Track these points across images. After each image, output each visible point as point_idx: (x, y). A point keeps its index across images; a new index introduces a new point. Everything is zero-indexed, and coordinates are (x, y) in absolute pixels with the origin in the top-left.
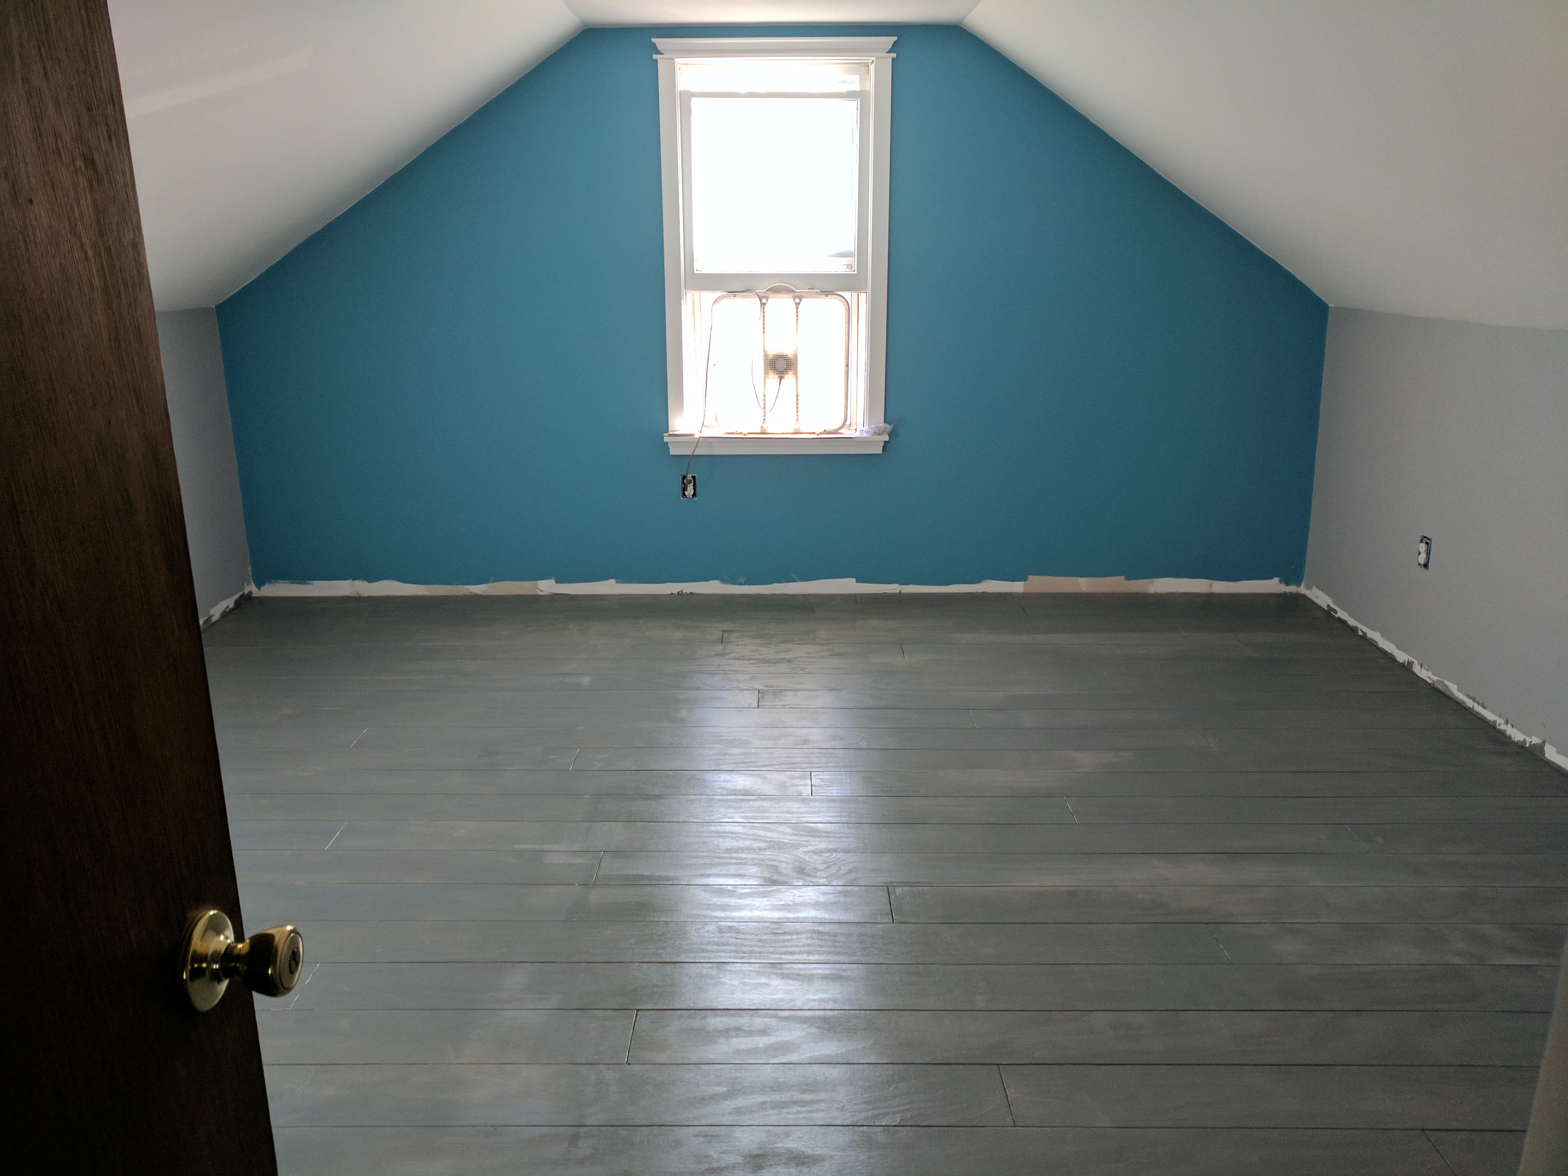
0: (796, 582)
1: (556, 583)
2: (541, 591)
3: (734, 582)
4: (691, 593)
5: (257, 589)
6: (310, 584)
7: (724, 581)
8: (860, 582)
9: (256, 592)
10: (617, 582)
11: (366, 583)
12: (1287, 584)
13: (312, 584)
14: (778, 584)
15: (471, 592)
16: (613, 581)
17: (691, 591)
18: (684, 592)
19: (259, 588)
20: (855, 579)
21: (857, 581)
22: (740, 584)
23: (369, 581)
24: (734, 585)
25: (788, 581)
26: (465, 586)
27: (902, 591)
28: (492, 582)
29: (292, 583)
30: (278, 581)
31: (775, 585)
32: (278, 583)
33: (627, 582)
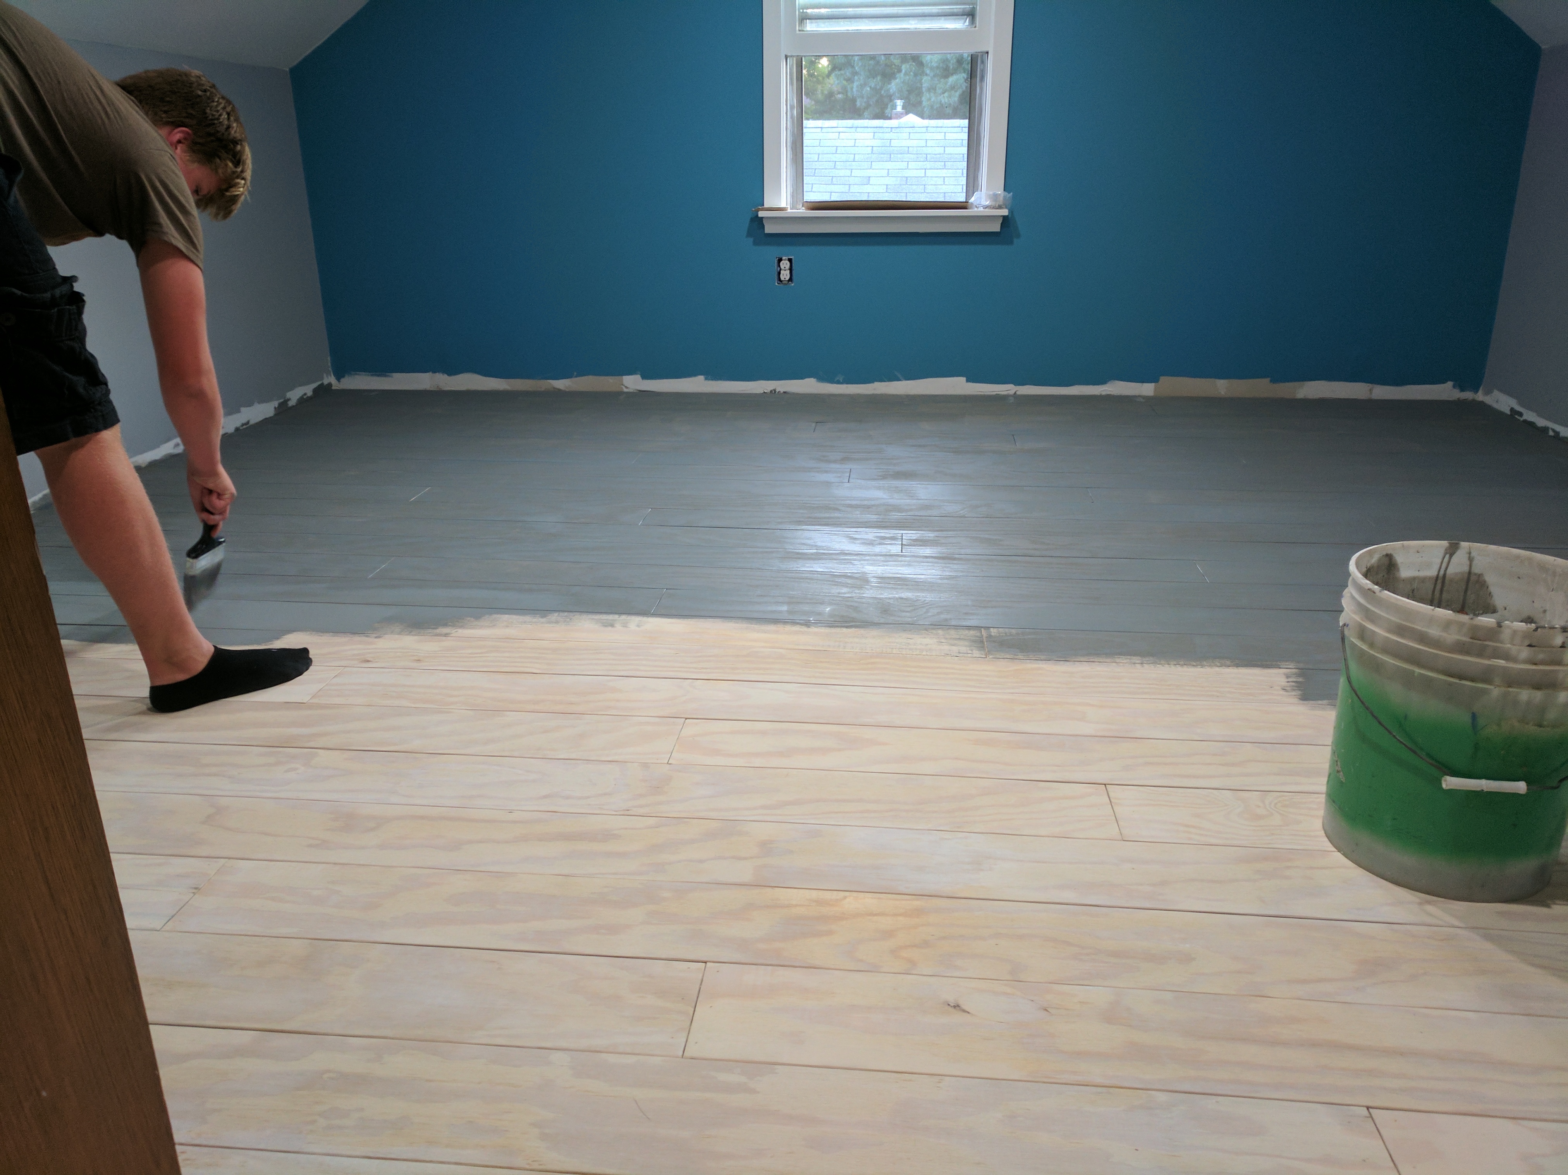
0: (900, 380)
1: (642, 379)
2: (626, 387)
3: (832, 381)
4: (785, 392)
5: (337, 382)
6: (389, 376)
7: (821, 379)
8: (970, 382)
9: (336, 385)
10: (706, 379)
11: (446, 376)
12: (1462, 390)
13: (392, 377)
14: (879, 383)
15: (554, 388)
16: (701, 377)
17: (785, 391)
18: (777, 391)
19: (338, 379)
20: (965, 379)
21: (968, 381)
22: (838, 382)
23: (450, 374)
24: (832, 383)
25: (890, 380)
26: (548, 381)
27: (1018, 393)
28: (576, 377)
29: (372, 375)
30: (357, 373)
31: (877, 384)
32: (358, 374)
33: (718, 380)
